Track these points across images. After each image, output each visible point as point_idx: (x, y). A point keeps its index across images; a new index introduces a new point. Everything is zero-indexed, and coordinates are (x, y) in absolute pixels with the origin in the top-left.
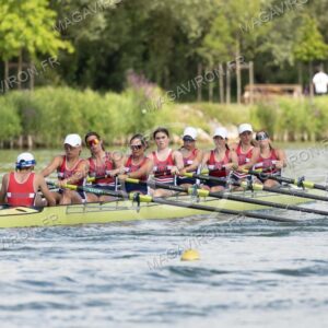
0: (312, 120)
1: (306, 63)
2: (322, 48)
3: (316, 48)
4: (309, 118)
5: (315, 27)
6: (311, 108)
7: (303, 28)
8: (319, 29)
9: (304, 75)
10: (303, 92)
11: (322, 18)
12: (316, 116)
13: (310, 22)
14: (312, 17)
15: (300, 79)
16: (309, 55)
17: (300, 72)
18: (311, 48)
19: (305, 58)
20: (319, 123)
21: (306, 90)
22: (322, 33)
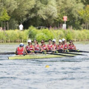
1: (4, 21)
2: (8, 17)
3: (6, 17)
4: (4, 36)
5: (6, 11)
7: (3, 12)
8: (7, 12)
9: (3, 25)
11: (8, 9)
14: (5, 9)
15: (2, 26)
16: (4, 19)
17: (2, 24)
18: (5, 17)
19: (3, 20)
21: (3, 29)
22: (8, 13)
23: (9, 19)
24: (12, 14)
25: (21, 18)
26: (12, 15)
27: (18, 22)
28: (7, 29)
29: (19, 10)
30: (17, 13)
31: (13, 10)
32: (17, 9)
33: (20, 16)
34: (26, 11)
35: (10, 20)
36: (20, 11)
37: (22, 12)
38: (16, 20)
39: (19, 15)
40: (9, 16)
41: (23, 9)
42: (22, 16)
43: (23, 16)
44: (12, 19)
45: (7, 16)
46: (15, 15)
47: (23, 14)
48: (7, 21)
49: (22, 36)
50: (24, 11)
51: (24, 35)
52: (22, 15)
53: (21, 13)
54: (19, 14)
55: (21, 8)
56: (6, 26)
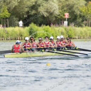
0: (5, 34)
1: (4, 18)
2: (8, 14)
3: (6, 14)
4: (4, 34)
6: (5, 31)
7: (3, 9)
8: (7, 9)
9: (3, 22)
10: (3, 26)
11: (8, 6)
12: (6, 33)
13: (5, 7)
14: (5, 6)
15: (2, 23)
16: (4, 16)
17: (2, 21)
18: (5, 14)
19: (3, 17)
20: (7, 35)
22: (8, 10)
23: (9, 16)
26: (12, 12)
27: (18, 19)
28: (7, 26)
29: (20, 6)
30: (18, 10)
31: (14, 7)
32: (18, 6)
33: (20, 13)
34: (26, 7)
36: (20, 8)
37: (23, 9)
38: (16, 17)
39: (19, 12)
40: (9, 13)
41: (23, 5)
43: (23, 12)
44: (12, 16)
45: (7, 13)
46: (15, 12)
47: (23, 11)
48: (7, 18)
49: (22, 33)
50: (25, 8)
51: (25, 33)
52: (22, 12)
54: (19, 11)
55: (21, 5)
56: (6, 23)
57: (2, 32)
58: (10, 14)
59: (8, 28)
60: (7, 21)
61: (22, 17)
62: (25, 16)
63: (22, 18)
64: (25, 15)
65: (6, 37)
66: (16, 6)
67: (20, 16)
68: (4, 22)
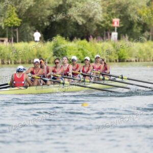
1: (10, 28)
2: (17, 21)
3: (14, 21)
5: (14, 11)
6: (12, 49)
7: (8, 11)
8: (16, 12)
9: (9, 33)
10: (8, 41)
11: (18, 6)
14: (13, 7)
15: (7, 35)
16: (11, 24)
17: (7, 32)
18: (12, 21)
19: (9, 25)
21: (10, 40)
22: (18, 13)
23: (20, 23)
24: (24, 15)
25: (39, 21)
26: (24, 17)
29: (37, 7)
30: (34, 13)
31: (27, 8)
32: (34, 7)
33: (38, 18)
34: (48, 9)
35: (21, 25)
36: (37, 9)
37: (42, 11)
38: (32, 25)
39: (36, 17)
40: (20, 18)
41: (43, 5)
42: (41, 19)
43: (43, 18)
44: (24, 24)
45: (16, 19)
46: (29, 17)
47: (43, 16)
48: (15, 27)
49: (41, 53)
50: (46, 10)
51: (46, 52)
52: (41, 16)
53: (40, 14)
54: (36, 15)
55: (39, 5)
56: (14, 35)
57: (8, 50)
58: (21, 20)
59: (18, 43)
60: (15, 33)
61: (41, 25)
62: (45, 24)
63: (42, 27)
64: (46, 22)
65: (14, 59)
66: (30, 7)
67: (37, 24)
68: (11, 33)
